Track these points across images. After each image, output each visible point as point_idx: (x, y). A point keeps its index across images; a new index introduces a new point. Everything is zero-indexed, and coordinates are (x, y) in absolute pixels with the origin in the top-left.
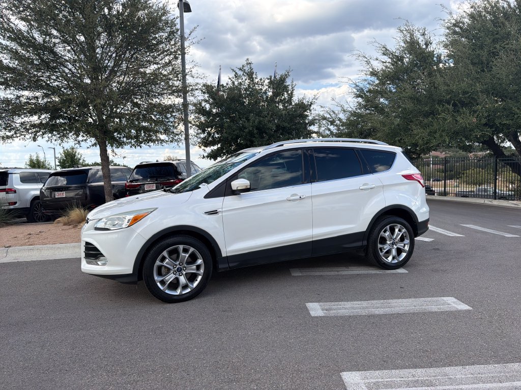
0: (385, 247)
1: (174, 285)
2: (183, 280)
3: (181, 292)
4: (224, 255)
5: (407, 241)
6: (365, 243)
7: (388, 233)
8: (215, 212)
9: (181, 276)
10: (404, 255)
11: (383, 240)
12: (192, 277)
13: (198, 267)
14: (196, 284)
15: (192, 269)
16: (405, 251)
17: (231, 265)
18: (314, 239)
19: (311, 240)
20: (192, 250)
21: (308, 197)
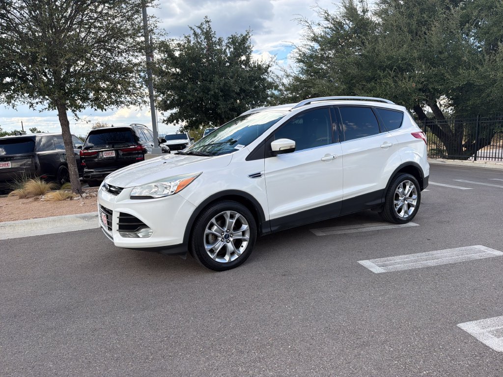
0: (399, 203)
1: (223, 252)
2: (230, 246)
3: (230, 259)
4: (267, 219)
5: (415, 196)
6: (383, 200)
7: (401, 190)
8: (258, 175)
9: (229, 242)
10: (412, 209)
11: (397, 196)
12: (238, 243)
13: (244, 233)
14: (242, 250)
15: (238, 235)
16: (413, 206)
17: (273, 229)
18: (344, 199)
19: (342, 200)
20: (238, 215)
21: (340, 157)
